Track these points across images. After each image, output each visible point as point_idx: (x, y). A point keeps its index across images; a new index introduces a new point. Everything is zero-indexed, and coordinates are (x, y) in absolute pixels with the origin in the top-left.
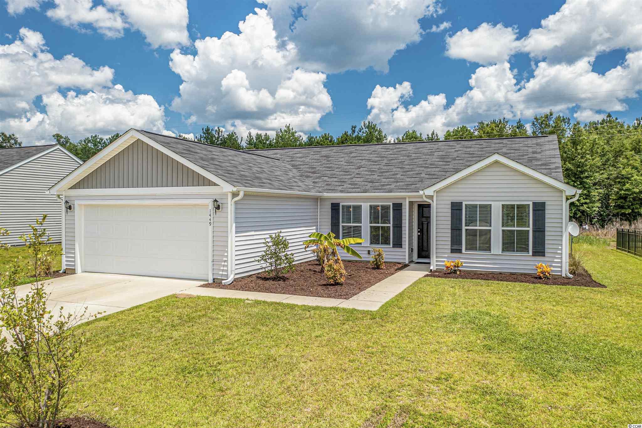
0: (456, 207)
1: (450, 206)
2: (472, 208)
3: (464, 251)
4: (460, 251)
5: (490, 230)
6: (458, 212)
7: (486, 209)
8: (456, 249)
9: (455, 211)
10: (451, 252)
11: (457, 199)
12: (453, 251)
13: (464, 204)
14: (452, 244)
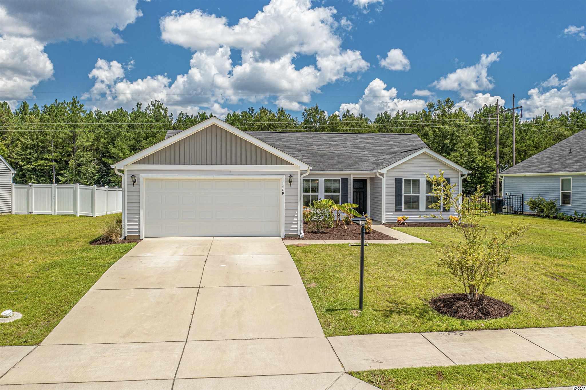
0: (398, 181)
1: (394, 181)
2: (408, 182)
3: (403, 210)
4: (400, 210)
5: (418, 196)
6: (400, 184)
7: (416, 182)
8: (398, 209)
9: (398, 184)
10: (395, 211)
11: (399, 176)
12: (396, 210)
13: (403, 179)
14: (396, 206)
